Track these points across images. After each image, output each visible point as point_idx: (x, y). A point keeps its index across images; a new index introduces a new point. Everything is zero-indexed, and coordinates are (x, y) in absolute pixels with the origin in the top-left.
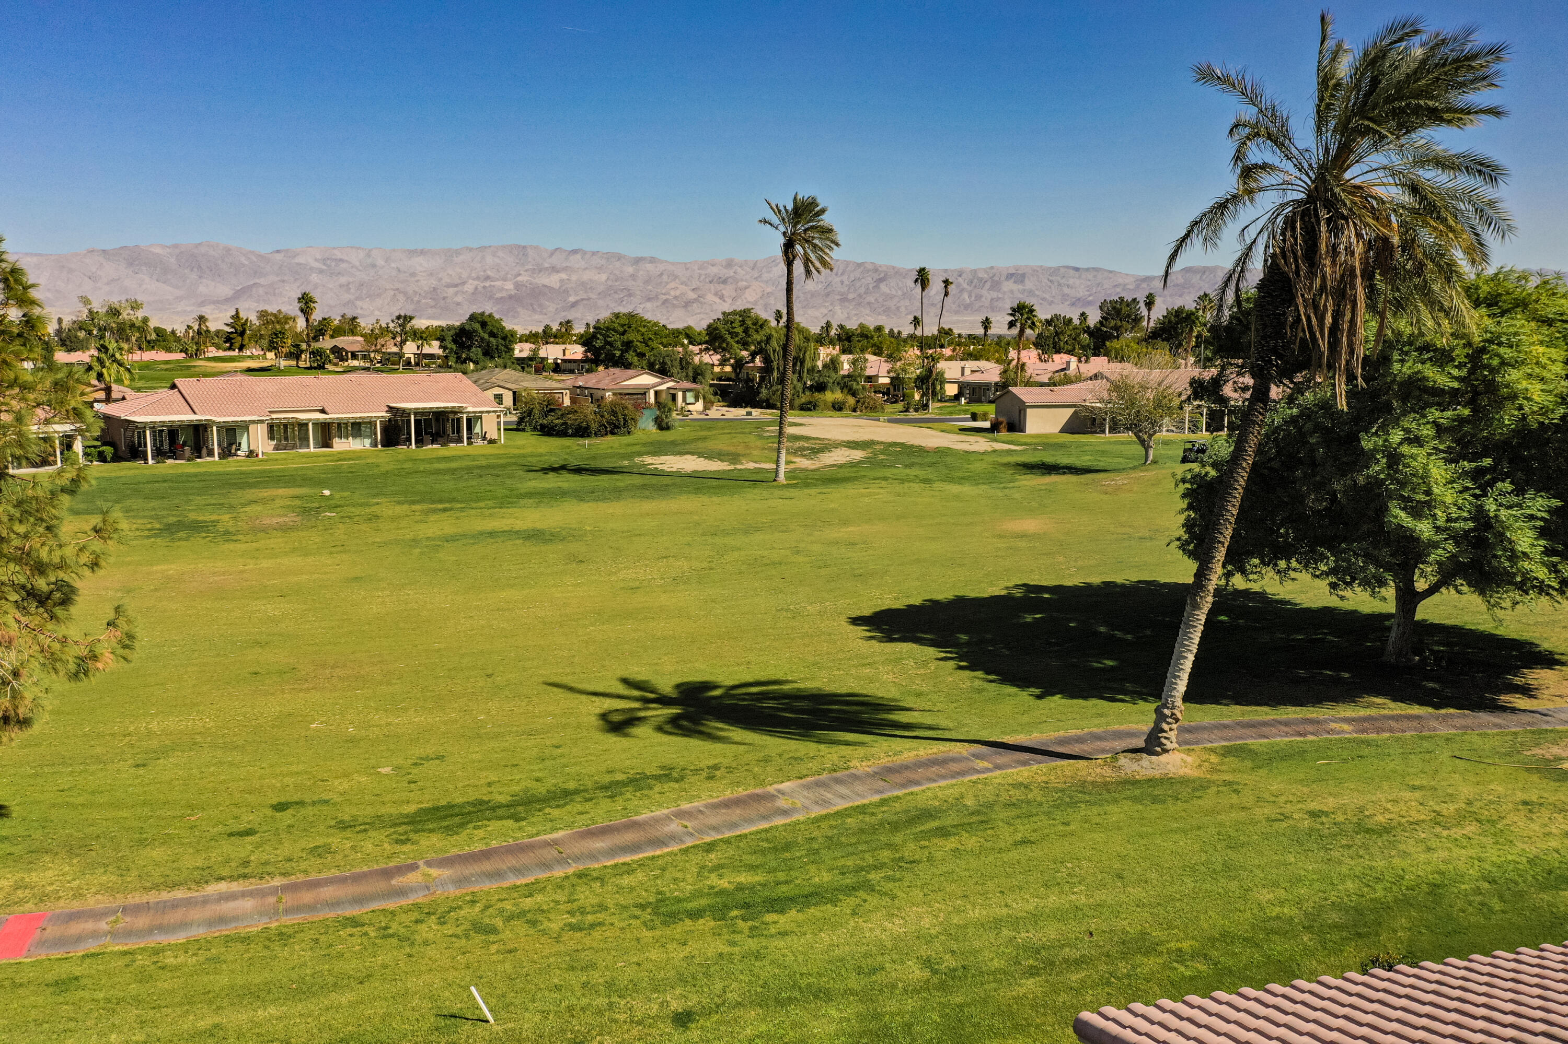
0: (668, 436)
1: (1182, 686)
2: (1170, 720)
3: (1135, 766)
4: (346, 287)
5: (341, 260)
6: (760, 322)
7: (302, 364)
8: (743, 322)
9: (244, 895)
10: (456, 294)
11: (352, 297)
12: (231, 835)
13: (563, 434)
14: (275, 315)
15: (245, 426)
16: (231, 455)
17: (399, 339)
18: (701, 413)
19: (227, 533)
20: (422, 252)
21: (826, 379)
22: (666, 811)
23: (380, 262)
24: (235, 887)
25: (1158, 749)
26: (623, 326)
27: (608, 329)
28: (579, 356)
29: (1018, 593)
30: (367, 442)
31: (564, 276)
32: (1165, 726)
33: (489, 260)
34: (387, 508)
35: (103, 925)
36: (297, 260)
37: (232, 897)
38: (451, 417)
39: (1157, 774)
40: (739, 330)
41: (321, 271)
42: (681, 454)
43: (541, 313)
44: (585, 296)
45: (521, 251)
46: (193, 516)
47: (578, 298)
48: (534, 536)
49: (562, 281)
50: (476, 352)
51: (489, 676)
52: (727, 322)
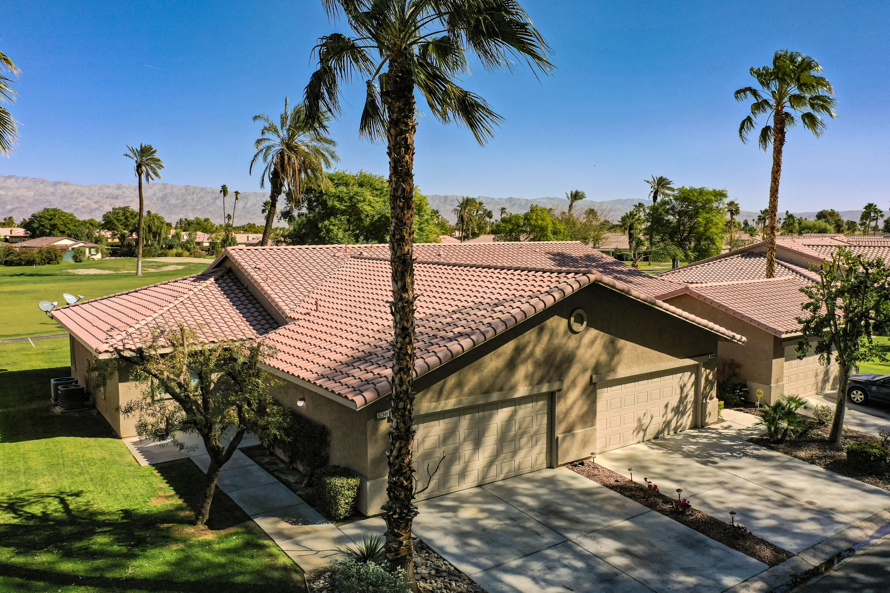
0: (80, 264)
6: (135, 214)
8: (124, 214)
18: (100, 260)
21: (174, 243)
26: (50, 215)
27: (41, 217)
28: (20, 234)
40: (122, 218)
42: (88, 268)
44: (18, 205)
47: (14, 207)
52: (115, 213)
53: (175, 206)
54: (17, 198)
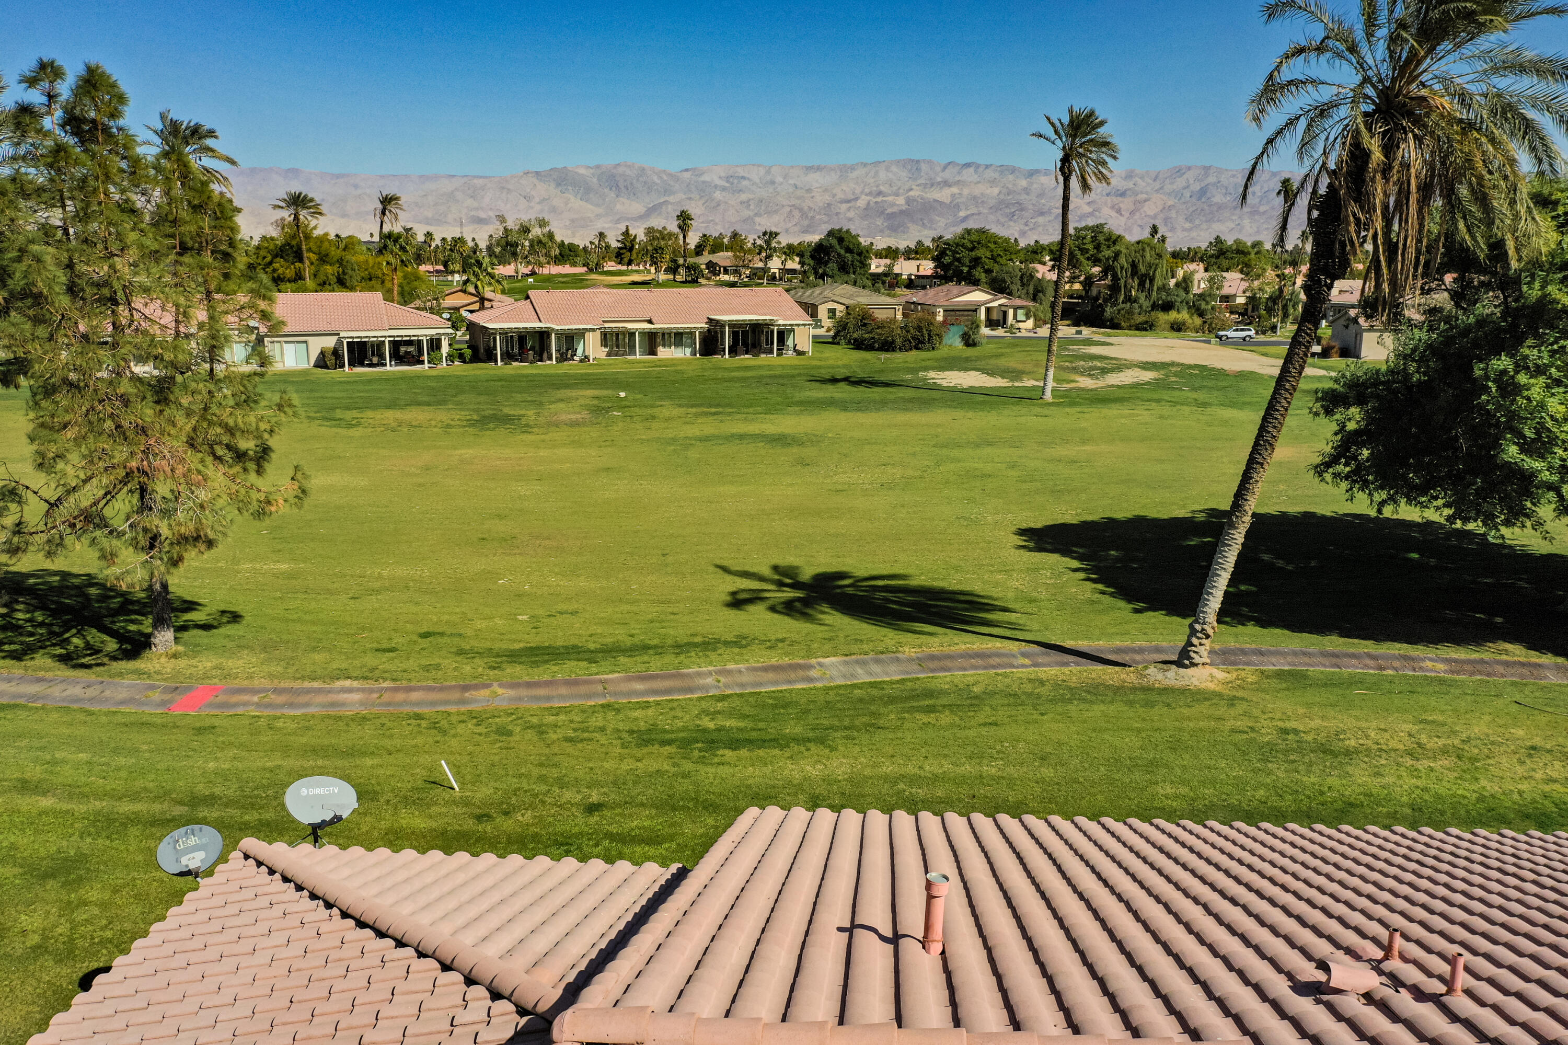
0: (971, 352)
1: (1214, 602)
2: (1200, 635)
3: (1160, 676)
4: (746, 204)
5: (743, 178)
6: (1114, 238)
7: (678, 278)
8: (1094, 238)
9: (358, 690)
10: (849, 209)
11: (751, 214)
12: (377, 650)
13: (870, 348)
14: (660, 232)
15: (581, 334)
16: (566, 359)
17: (764, 254)
18: (1030, 331)
19: (527, 425)
20: (819, 169)
21: (1173, 298)
22: (710, 668)
23: (779, 179)
24: (356, 684)
25: (1187, 662)
26: (972, 242)
27: (957, 245)
28: (929, 273)
29: (1201, 517)
30: (688, 351)
31: (955, 190)
32: (1195, 641)
33: (883, 175)
34: (668, 410)
35: (256, 699)
36: (702, 179)
37: (350, 690)
38: (765, 329)
39: (1178, 684)
40: (1091, 246)
41: (724, 189)
42: (966, 369)
43: (931, 228)
44: (974, 211)
45: (913, 166)
46: (506, 410)
47: (969, 212)
48: (780, 440)
49: (953, 195)
50: (833, 267)
51: (664, 555)
52: (1078, 238)
53: (1220, 207)
54: (974, 198)
